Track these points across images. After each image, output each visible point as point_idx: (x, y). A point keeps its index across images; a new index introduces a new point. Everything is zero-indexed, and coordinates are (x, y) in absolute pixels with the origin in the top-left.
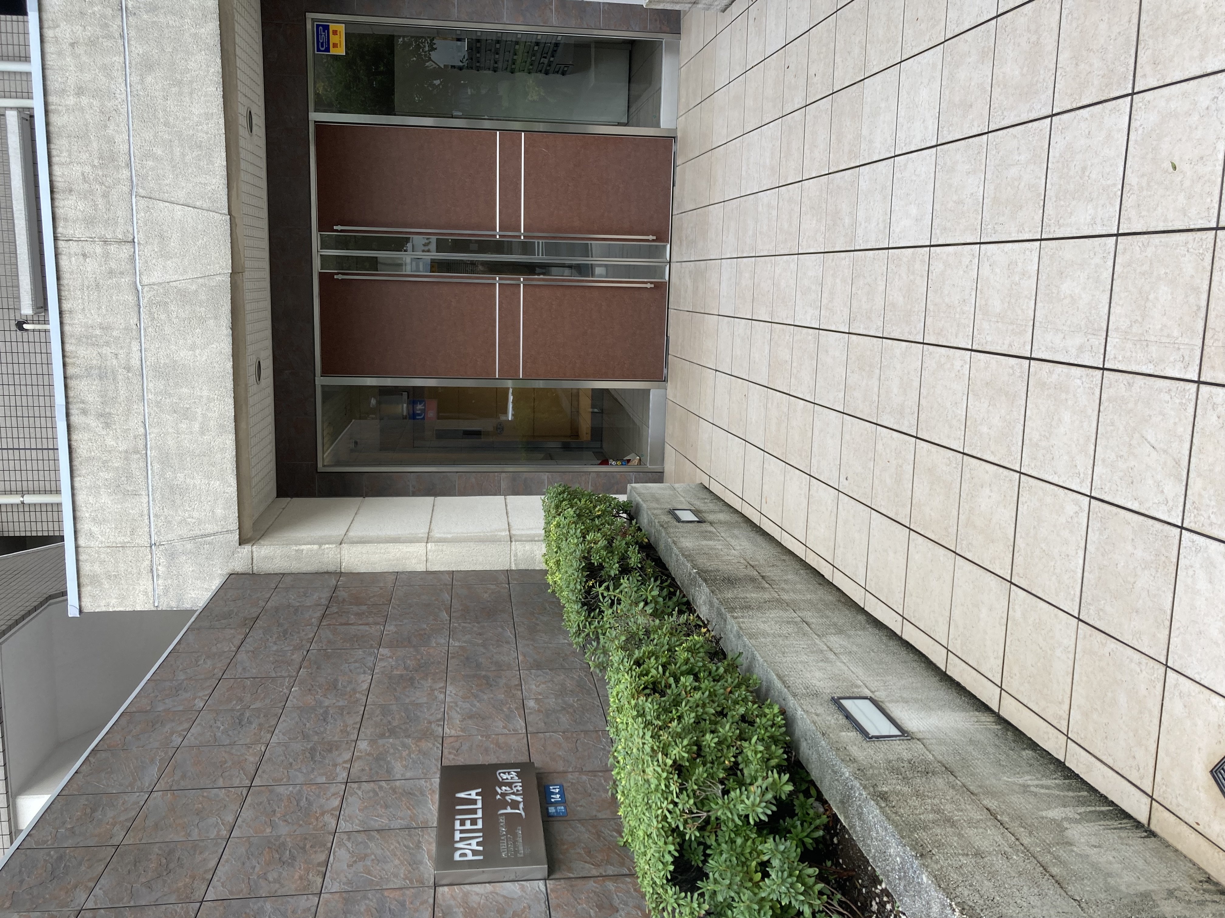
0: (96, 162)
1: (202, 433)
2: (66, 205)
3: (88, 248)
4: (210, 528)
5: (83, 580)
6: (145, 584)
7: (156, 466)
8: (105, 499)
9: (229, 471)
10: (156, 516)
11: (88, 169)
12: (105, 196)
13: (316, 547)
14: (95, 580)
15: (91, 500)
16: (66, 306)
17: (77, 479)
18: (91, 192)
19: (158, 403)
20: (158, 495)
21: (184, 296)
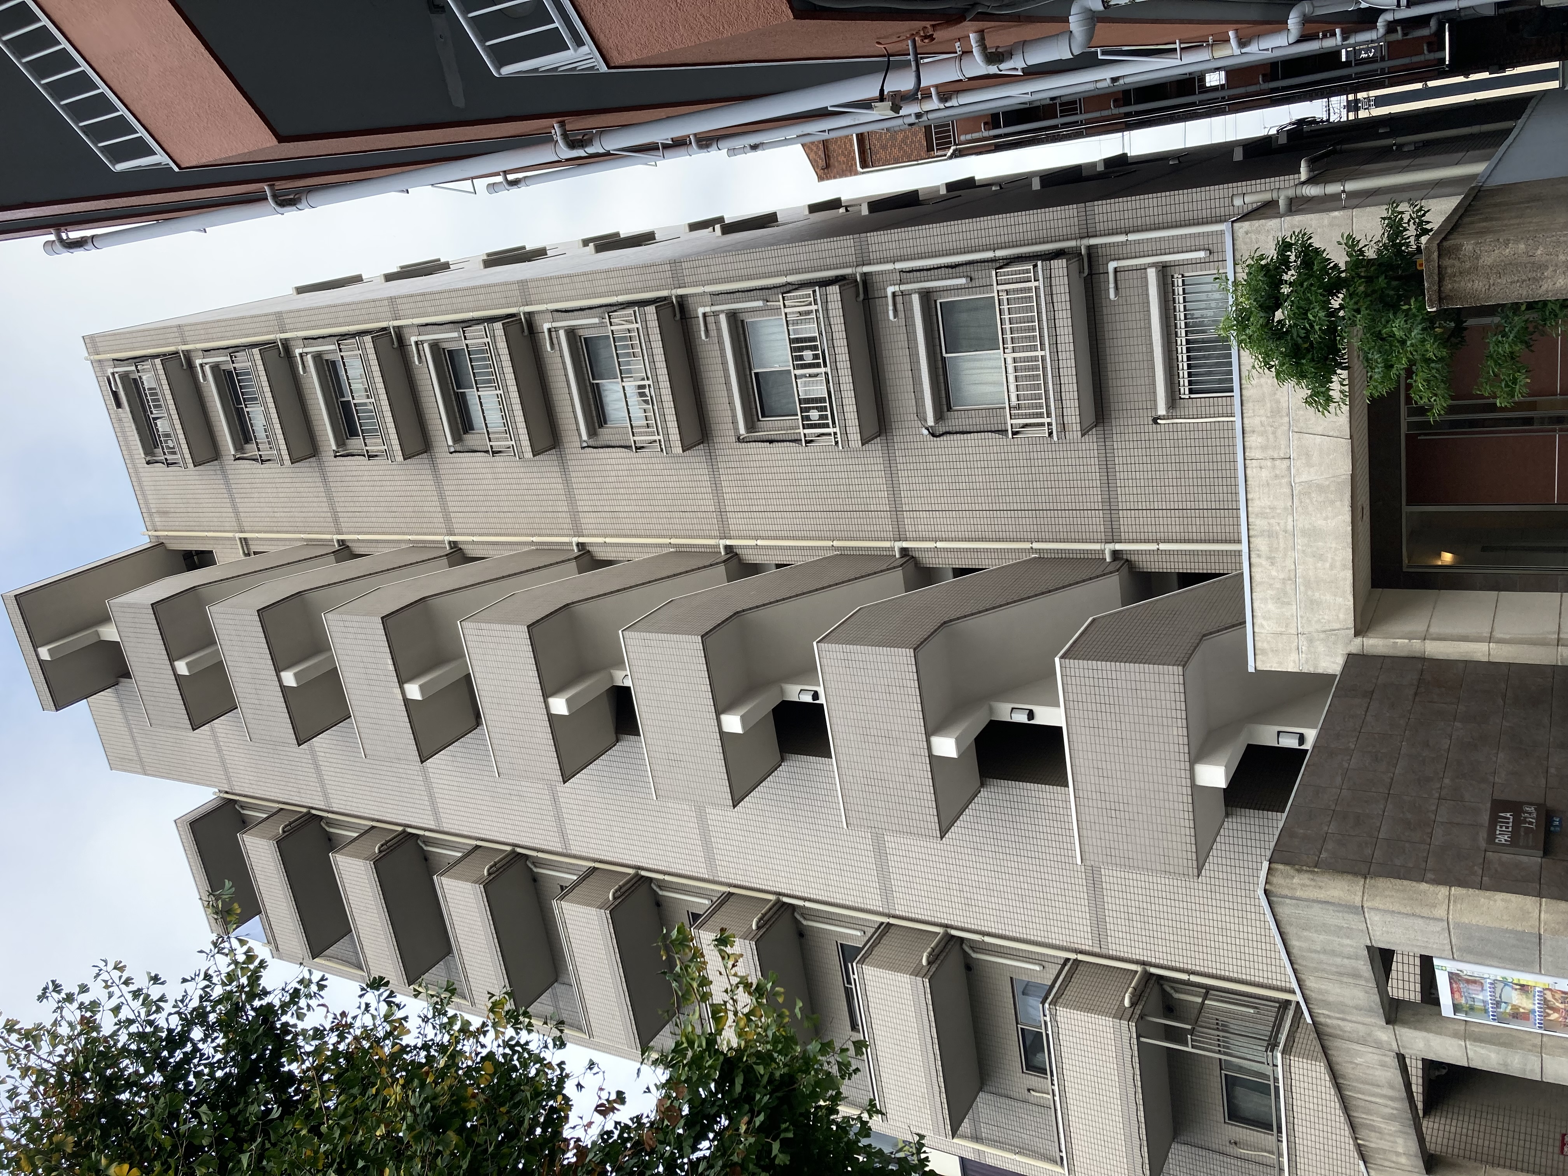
0: (1269, 415)
1: (1332, 570)
2: (1251, 440)
3: (1263, 463)
4: (1336, 626)
5: (1257, 652)
6: (1294, 656)
7: (1302, 588)
8: (1271, 606)
9: (1349, 592)
10: (1301, 617)
11: (1264, 419)
12: (1274, 433)
13: (1407, 641)
14: (1264, 652)
15: (1262, 606)
16: (1249, 496)
17: (1254, 594)
18: (1266, 432)
19: (1304, 551)
20: (1303, 605)
21: (1321, 488)
